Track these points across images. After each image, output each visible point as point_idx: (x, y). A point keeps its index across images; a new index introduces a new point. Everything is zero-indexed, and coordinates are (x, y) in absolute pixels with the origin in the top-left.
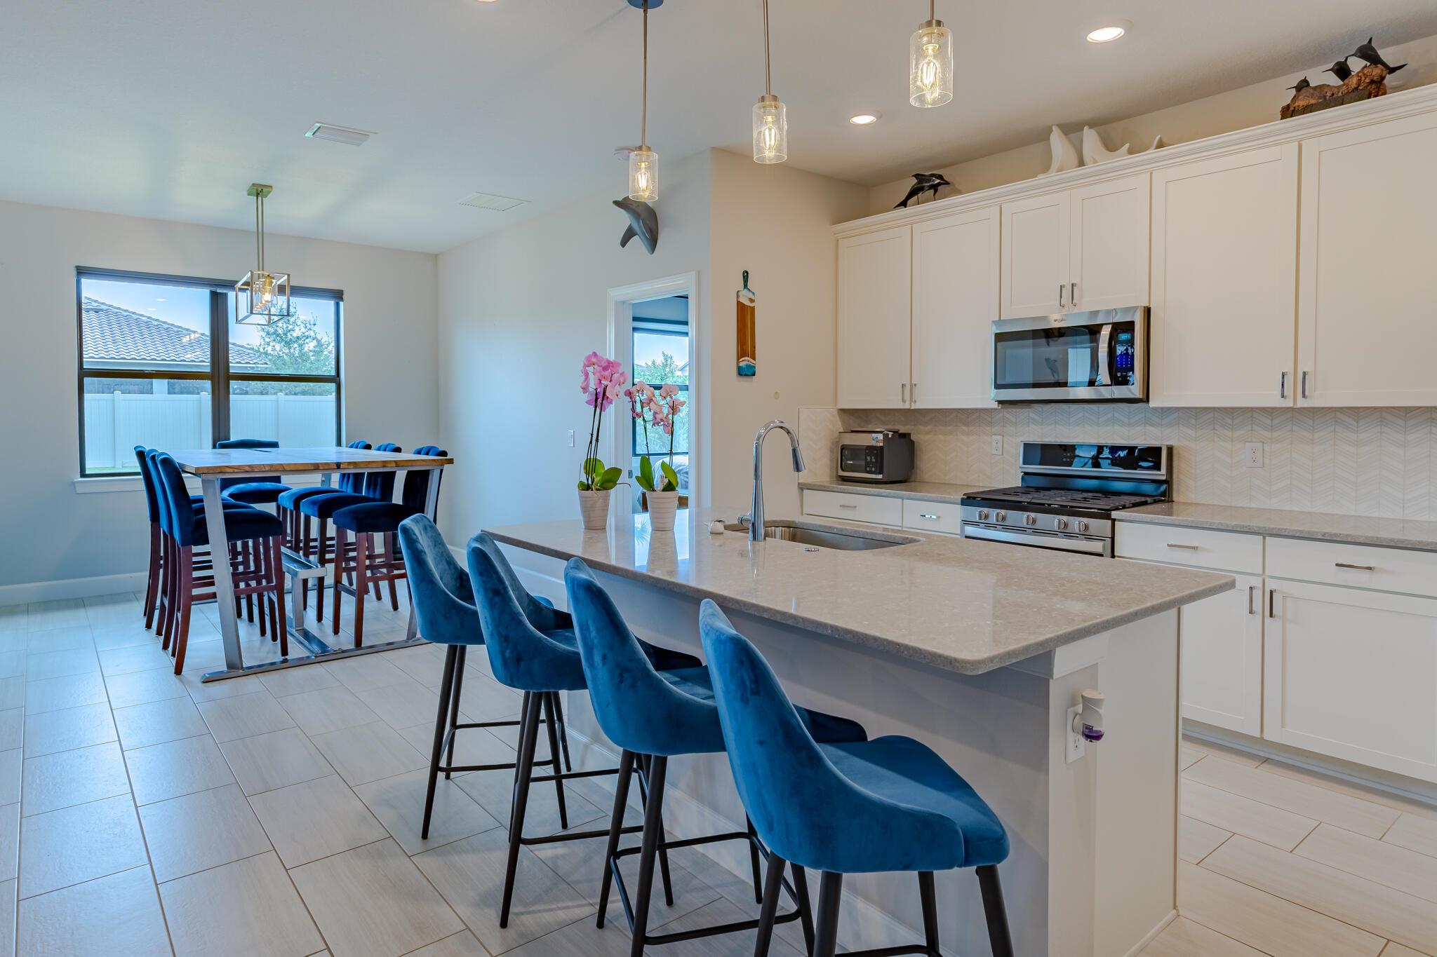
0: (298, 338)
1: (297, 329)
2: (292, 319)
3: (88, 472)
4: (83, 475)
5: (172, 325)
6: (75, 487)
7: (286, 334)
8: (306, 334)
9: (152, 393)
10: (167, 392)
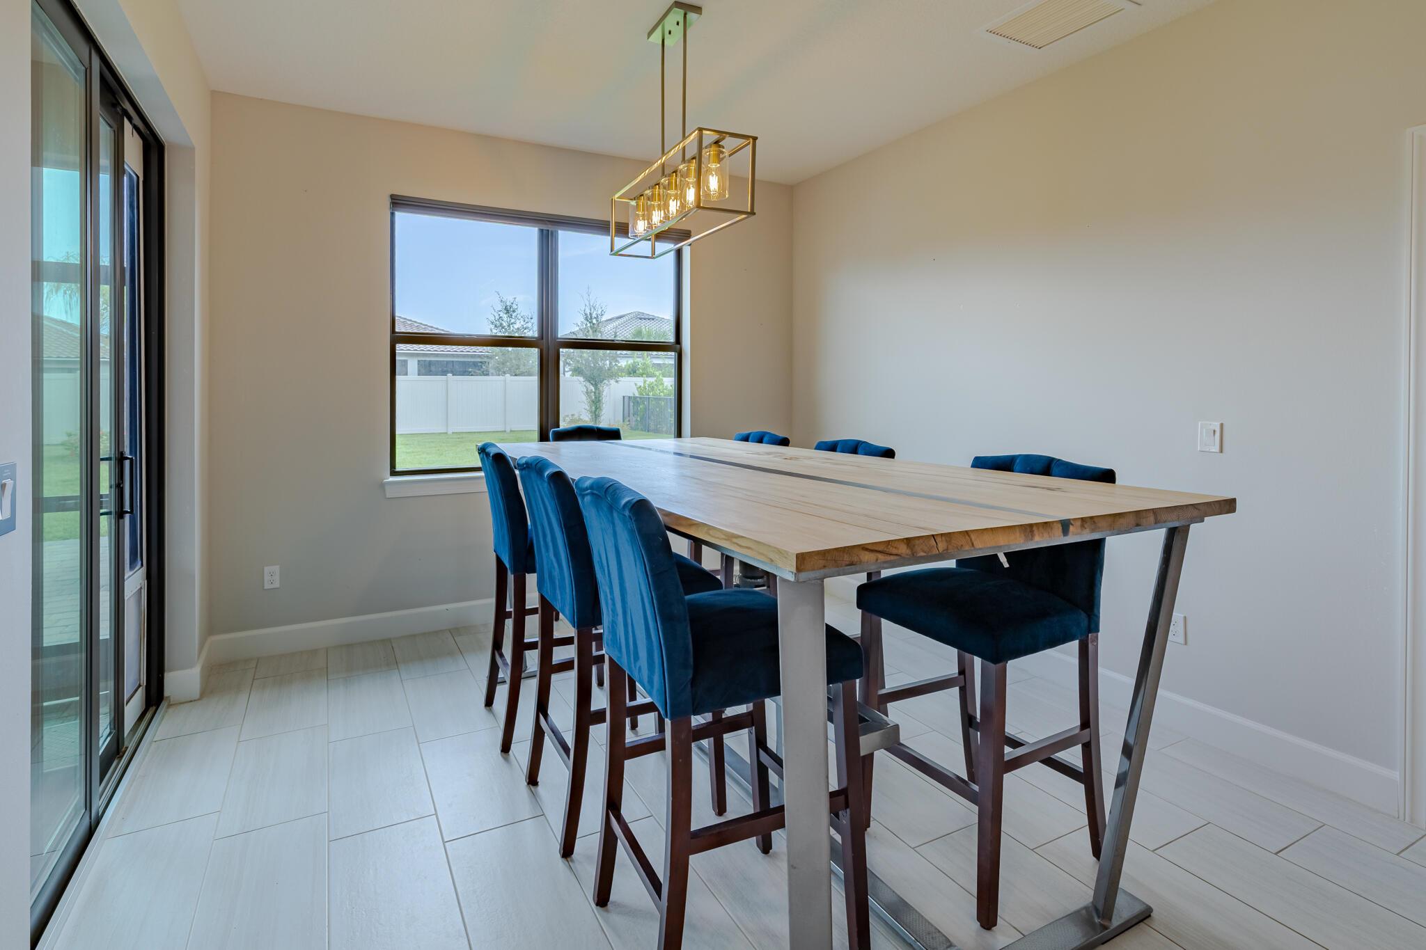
0: (518, 329)
1: (518, 322)
2: (514, 314)
3: (399, 468)
4: (394, 473)
5: (421, 324)
6: (384, 491)
7: (509, 326)
8: (525, 326)
9: (406, 374)
10: (416, 372)
